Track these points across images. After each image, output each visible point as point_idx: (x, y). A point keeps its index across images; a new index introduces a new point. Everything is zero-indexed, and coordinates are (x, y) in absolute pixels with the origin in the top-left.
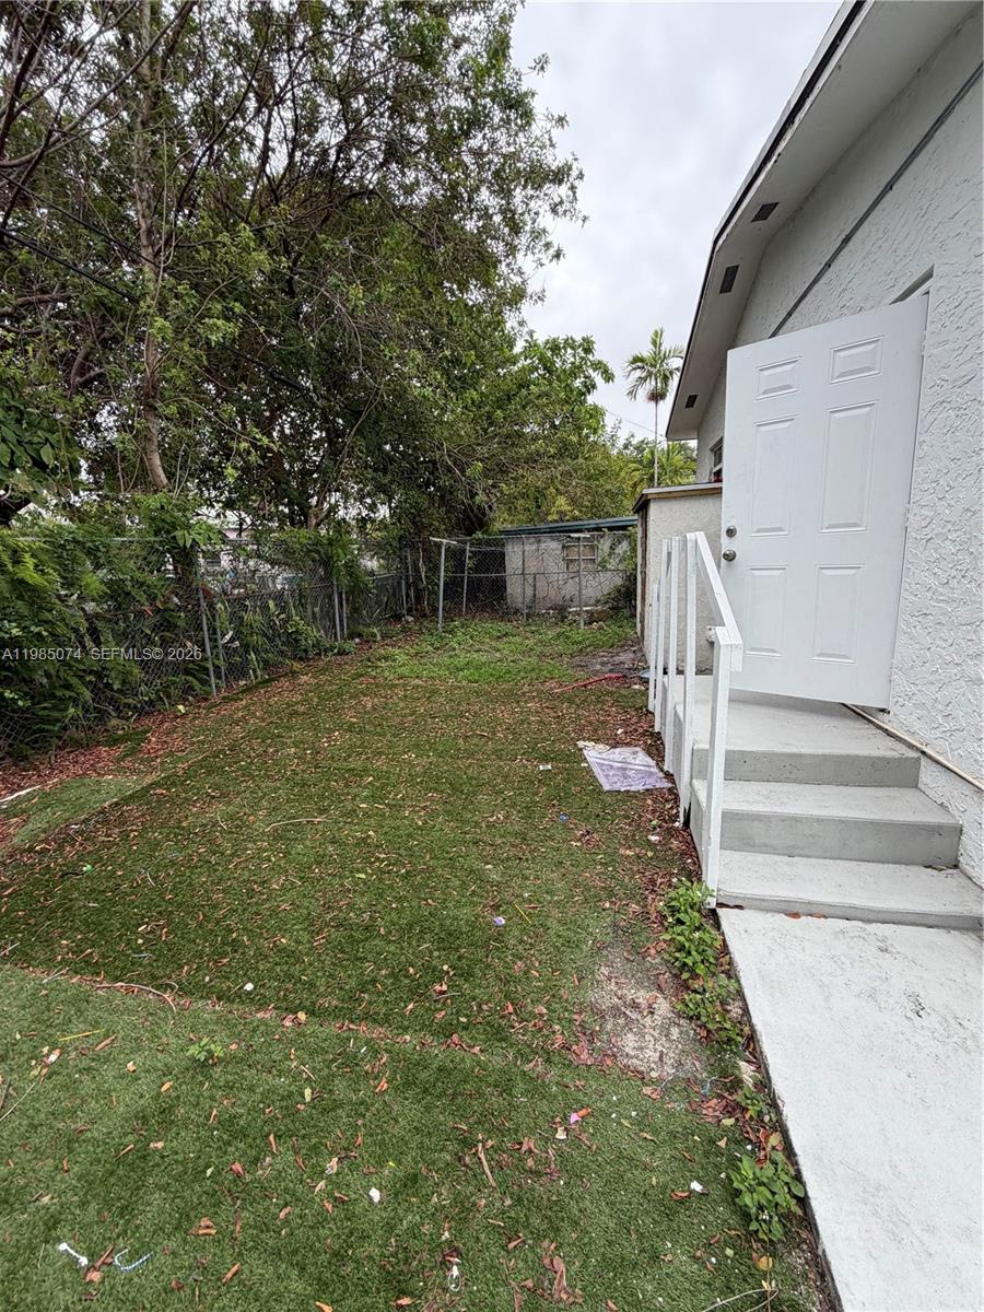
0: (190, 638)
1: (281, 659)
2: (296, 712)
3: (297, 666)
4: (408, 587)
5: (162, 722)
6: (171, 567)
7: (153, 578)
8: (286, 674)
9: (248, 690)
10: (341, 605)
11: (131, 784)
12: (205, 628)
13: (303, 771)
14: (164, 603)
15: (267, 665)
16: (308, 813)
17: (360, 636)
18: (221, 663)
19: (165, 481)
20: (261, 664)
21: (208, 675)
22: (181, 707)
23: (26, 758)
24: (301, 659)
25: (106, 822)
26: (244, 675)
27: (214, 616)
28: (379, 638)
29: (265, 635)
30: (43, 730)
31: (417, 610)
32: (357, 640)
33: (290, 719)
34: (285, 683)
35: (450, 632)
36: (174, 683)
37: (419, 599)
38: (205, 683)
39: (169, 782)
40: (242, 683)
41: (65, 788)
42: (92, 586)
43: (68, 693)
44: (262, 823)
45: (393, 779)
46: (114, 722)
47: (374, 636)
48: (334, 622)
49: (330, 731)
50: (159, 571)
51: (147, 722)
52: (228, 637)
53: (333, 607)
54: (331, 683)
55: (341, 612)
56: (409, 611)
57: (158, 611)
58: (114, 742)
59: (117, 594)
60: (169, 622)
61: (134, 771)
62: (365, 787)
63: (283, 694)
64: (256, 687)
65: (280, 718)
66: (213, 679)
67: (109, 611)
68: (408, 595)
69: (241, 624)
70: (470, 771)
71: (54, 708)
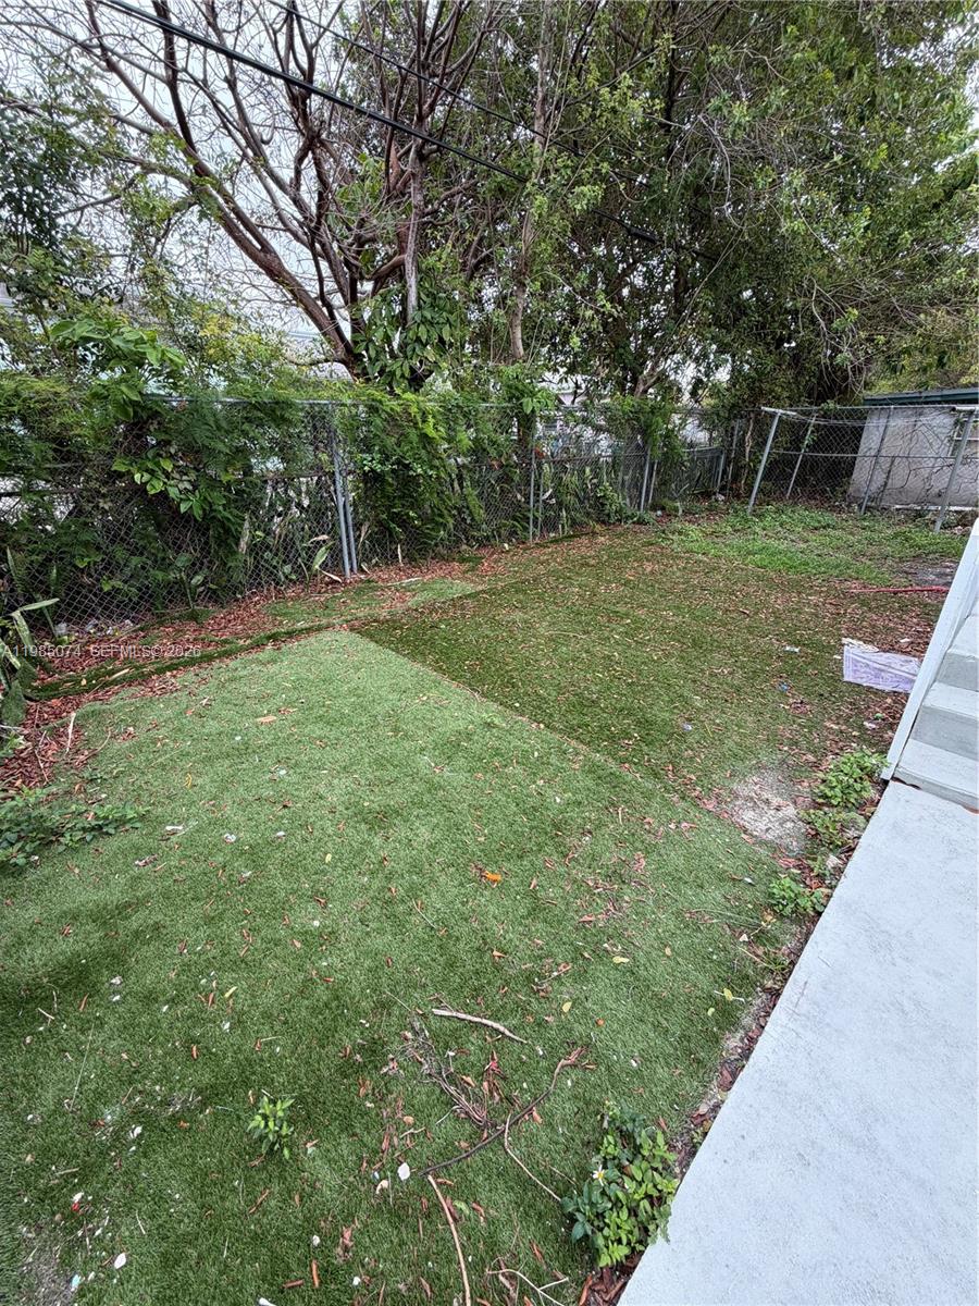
0: (520, 491)
1: (586, 520)
2: (587, 564)
3: (598, 528)
4: (727, 463)
5: (493, 554)
6: (515, 430)
7: (502, 438)
8: (586, 534)
9: (555, 541)
10: (651, 475)
11: (470, 588)
12: (532, 485)
13: (581, 605)
14: (507, 460)
15: (574, 523)
16: (575, 631)
17: (663, 509)
18: (539, 515)
19: (522, 352)
20: (570, 521)
21: (528, 523)
22: (506, 545)
23: (415, 560)
24: (603, 522)
25: (454, 606)
26: (555, 529)
27: (540, 475)
28: (680, 512)
29: (577, 496)
30: (425, 543)
31: (731, 489)
32: (659, 513)
33: (581, 568)
34: (585, 540)
35: (759, 516)
36: (505, 525)
37: (736, 477)
38: (526, 529)
39: (492, 592)
40: (552, 535)
41: (434, 582)
42: (464, 442)
43: (441, 520)
44: (543, 629)
45: (647, 626)
46: (464, 547)
47: (676, 510)
48: (641, 493)
49: (610, 582)
50: (507, 432)
51: (483, 552)
52: (548, 494)
53: (643, 477)
54: (622, 546)
55: (649, 482)
56: (722, 489)
57: (501, 466)
58: (463, 561)
59: (478, 450)
60: (508, 475)
61: (472, 581)
62: (623, 626)
63: (582, 548)
64: (562, 540)
65: (574, 566)
66: (532, 526)
67: (470, 463)
68: (725, 472)
69: (560, 484)
70: (715, 637)
71: (433, 529)
